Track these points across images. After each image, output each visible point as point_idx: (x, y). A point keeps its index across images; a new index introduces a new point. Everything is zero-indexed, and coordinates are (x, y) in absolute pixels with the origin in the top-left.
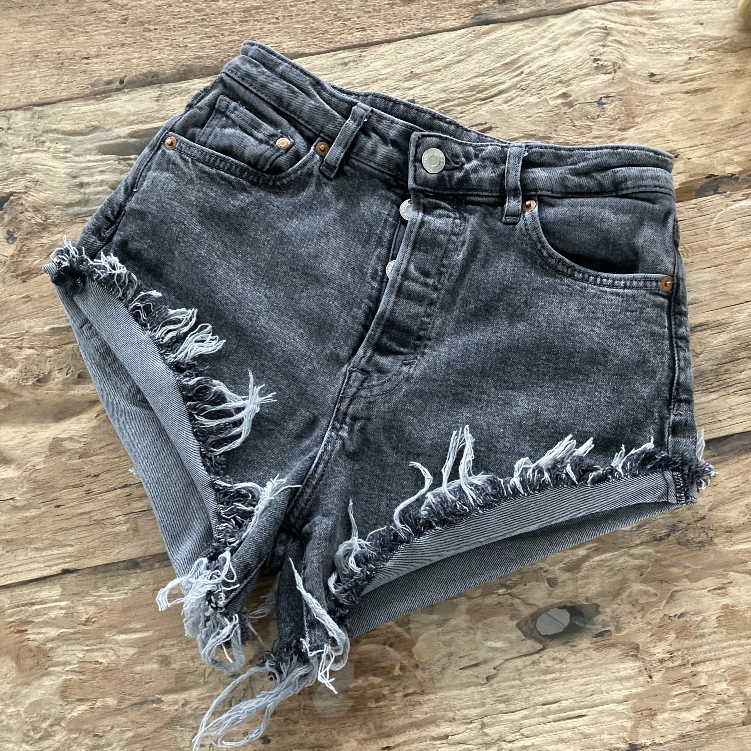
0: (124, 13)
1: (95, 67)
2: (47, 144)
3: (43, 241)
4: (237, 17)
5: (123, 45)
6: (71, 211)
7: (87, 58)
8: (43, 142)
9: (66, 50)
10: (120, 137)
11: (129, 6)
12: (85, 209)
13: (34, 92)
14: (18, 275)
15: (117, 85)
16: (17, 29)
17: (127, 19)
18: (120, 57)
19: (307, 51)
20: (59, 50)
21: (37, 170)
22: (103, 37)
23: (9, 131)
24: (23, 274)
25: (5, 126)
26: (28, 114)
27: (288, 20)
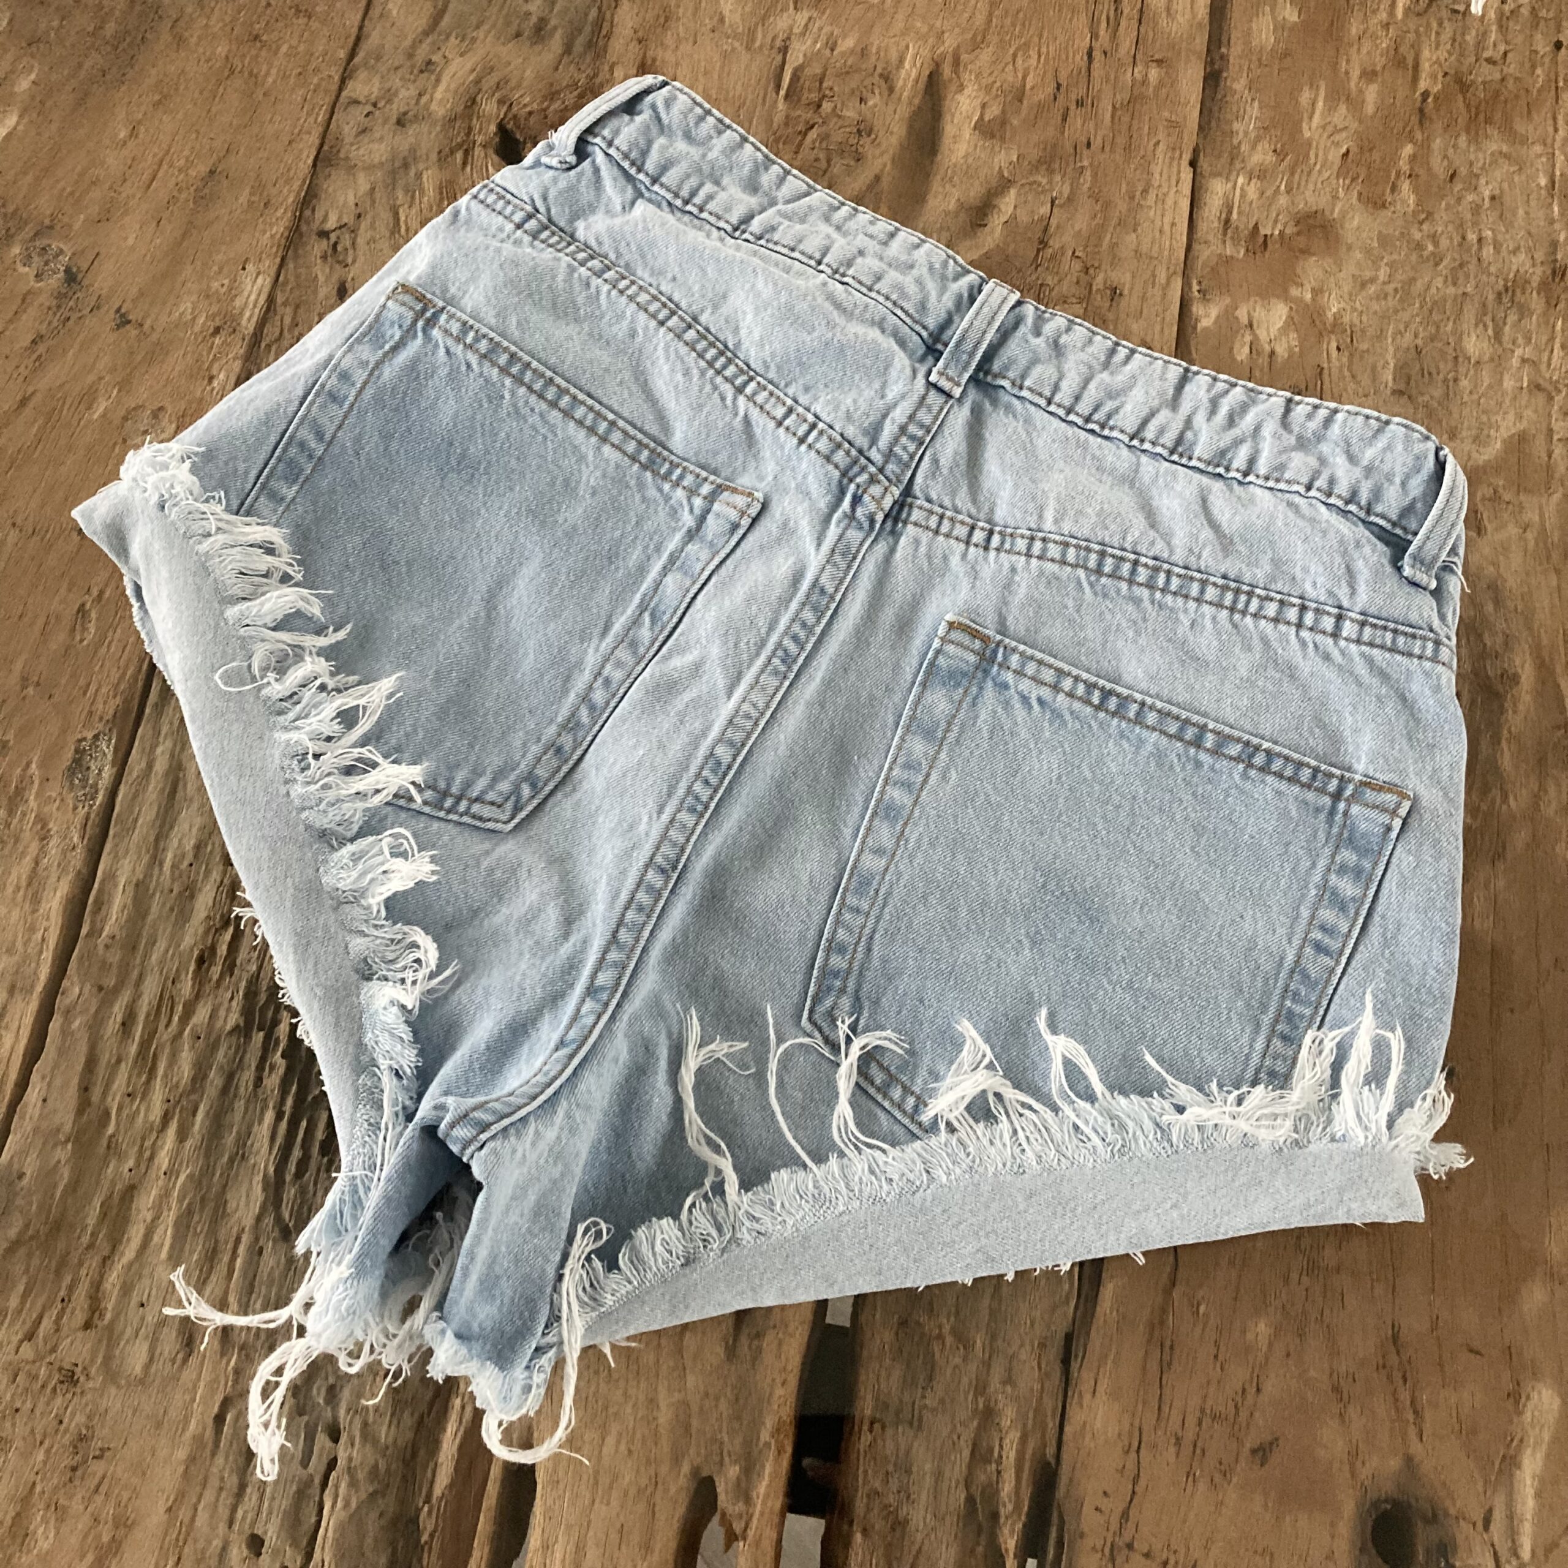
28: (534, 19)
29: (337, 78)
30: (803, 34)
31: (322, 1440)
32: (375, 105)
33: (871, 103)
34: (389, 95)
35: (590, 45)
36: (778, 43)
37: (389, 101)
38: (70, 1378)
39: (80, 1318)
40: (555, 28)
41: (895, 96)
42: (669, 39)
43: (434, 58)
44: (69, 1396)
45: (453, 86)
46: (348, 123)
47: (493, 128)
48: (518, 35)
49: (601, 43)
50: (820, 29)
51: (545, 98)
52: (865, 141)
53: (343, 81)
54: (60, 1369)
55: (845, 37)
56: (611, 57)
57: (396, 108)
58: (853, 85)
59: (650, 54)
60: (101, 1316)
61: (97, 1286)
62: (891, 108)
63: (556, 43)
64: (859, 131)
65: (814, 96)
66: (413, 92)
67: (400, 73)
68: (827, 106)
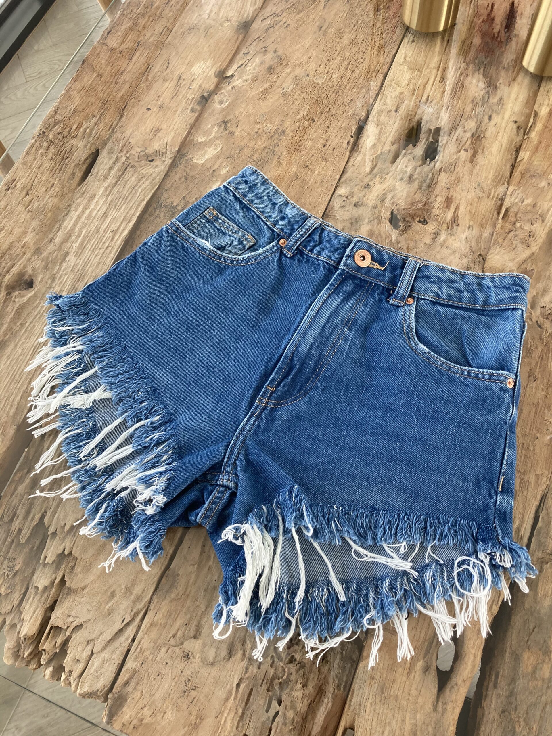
0: (307, 118)
1: (334, 144)
2: (371, 183)
3: (436, 207)
4: (348, 73)
5: (328, 127)
6: (424, 188)
7: (324, 146)
8: (368, 185)
9: (313, 151)
10: (390, 150)
11: (305, 114)
12: (428, 181)
13: (331, 176)
14: (452, 226)
15: (352, 140)
16: (280, 169)
17: (312, 119)
18: (335, 131)
19: (393, 53)
20: (311, 155)
21: (385, 194)
22: (315, 134)
23: (349, 197)
24: (452, 224)
25: (345, 198)
26: (344, 186)
27: (366, 55)
28: (408, 174)
29: (334, 186)
30: (511, 195)
31: (275, 703)
32: (347, 197)
33: (535, 225)
34: (352, 194)
35: (429, 186)
36: (499, 197)
37: (353, 197)
38: (187, 656)
39: (192, 634)
40: (416, 179)
41: (544, 224)
42: (458, 189)
43: (370, 183)
44: (186, 663)
45: (376, 195)
46: (336, 203)
47: (389, 213)
48: (401, 179)
49: (432, 187)
50: (518, 194)
51: (410, 204)
52: (531, 239)
53: (336, 187)
54: (184, 652)
55: (527, 199)
56: (436, 193)
57: (355, 199)
58: (529, 217)
59: (451, 194)
60: (200, 634)
61: (199, 622)
62: (542, 228)
63: (416, 184)
64: (530, 236)
65: (513, 220)
66: (361, 195)
67: (357, 187)
68: (518, 224)
